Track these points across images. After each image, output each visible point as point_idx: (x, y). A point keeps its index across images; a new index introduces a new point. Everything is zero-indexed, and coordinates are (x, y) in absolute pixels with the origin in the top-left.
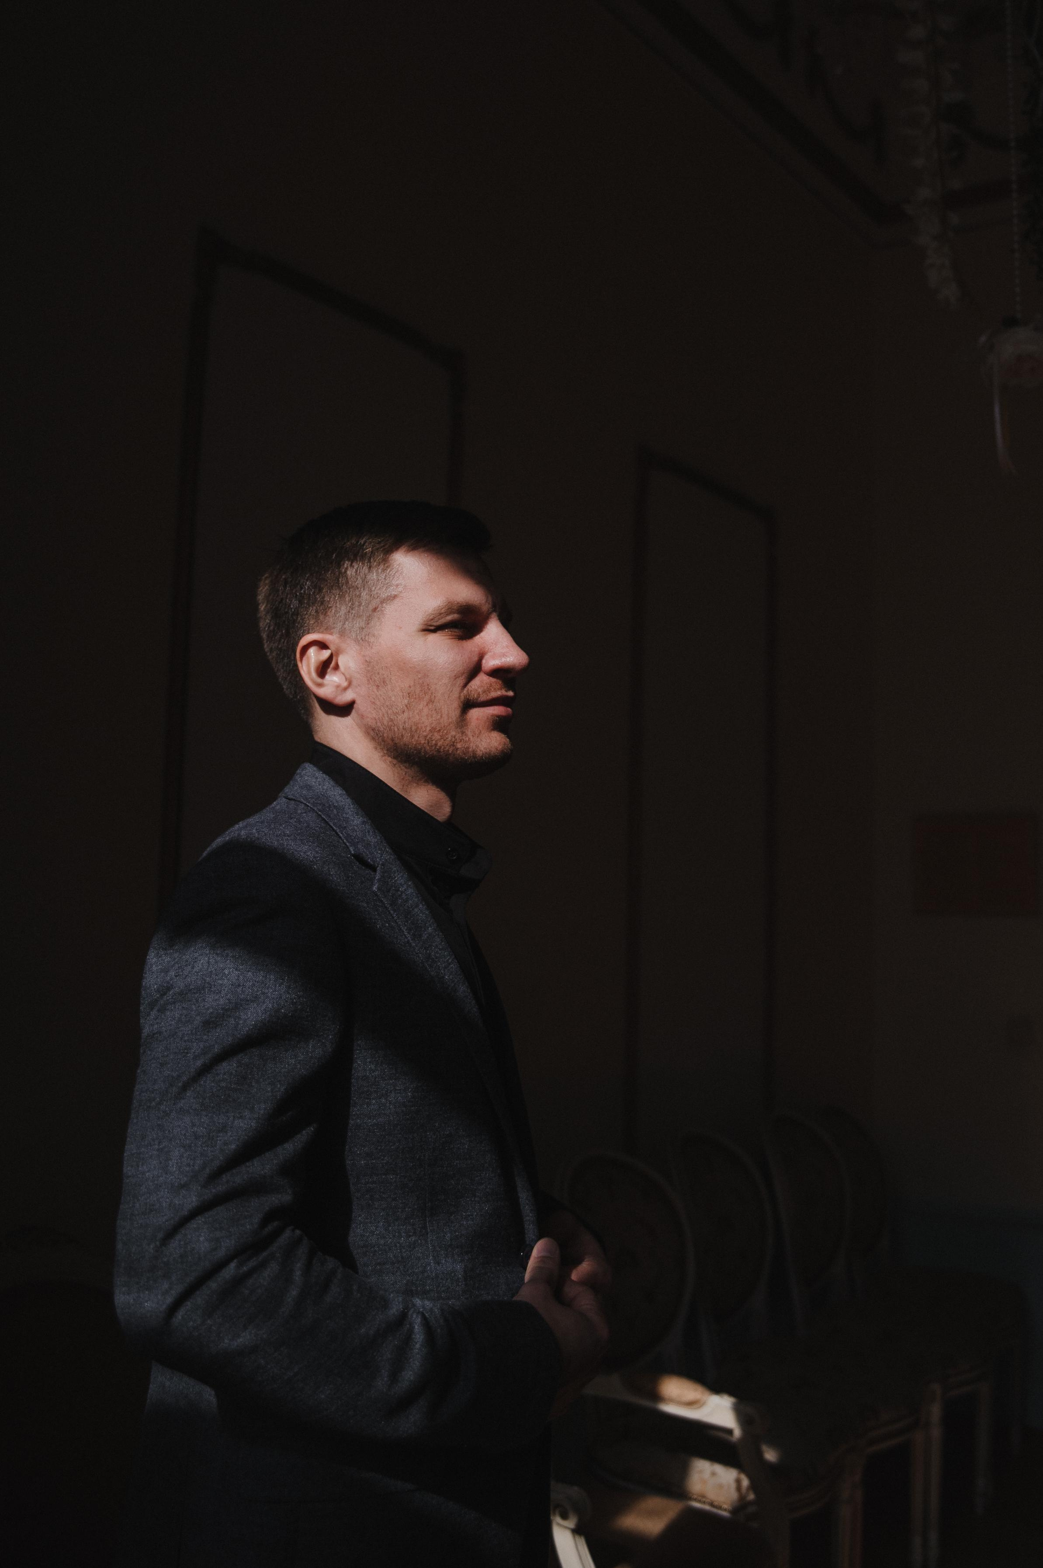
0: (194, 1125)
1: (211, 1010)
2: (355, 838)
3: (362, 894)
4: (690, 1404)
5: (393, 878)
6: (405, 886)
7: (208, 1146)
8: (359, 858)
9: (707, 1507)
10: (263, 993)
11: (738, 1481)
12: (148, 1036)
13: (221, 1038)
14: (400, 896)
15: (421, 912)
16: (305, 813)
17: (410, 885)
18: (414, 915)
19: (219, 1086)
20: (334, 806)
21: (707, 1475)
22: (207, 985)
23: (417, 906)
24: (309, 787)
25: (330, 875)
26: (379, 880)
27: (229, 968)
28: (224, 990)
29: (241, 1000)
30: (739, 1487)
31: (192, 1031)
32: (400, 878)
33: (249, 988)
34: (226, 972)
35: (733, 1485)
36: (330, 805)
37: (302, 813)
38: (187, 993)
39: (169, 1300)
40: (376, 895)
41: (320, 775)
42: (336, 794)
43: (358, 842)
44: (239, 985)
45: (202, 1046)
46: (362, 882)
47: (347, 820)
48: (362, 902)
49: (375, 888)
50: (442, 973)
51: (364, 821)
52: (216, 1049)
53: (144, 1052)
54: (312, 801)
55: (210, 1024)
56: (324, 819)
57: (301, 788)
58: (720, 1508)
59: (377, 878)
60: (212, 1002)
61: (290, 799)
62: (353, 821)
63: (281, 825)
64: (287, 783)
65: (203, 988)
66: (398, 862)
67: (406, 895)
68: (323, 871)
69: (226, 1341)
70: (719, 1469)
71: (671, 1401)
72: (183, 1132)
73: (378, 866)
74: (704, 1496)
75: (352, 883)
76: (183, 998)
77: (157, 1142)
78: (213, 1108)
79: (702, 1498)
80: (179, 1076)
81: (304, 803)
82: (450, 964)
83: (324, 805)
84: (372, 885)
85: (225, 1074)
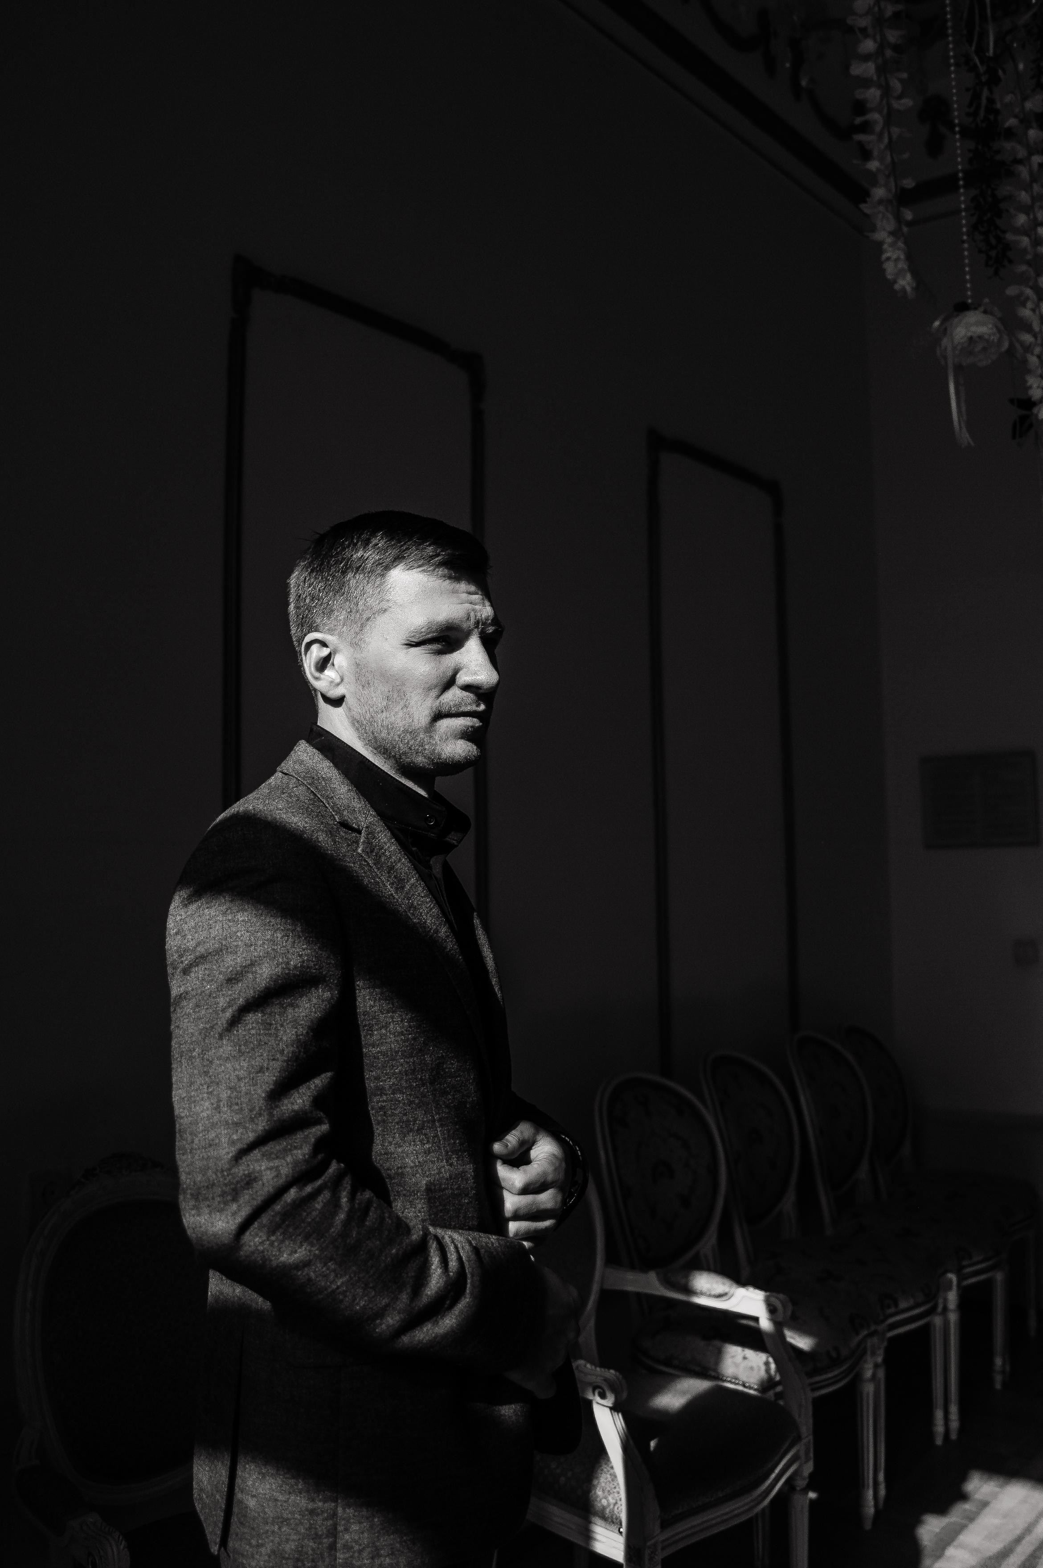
0: (235, 1070)
1: (231, 969)
2: (341, 807)
3: (349, 856)
4: (719, 1296)
5: (377, 838)
6: (388, 845)
7: (250, 1086)
8: (344, 825)
9: (740, 1388)
10: (274, 950)
11: (767, 1364)
12: (176, 996)
13: (243, 992)
14: (383, 853)
15: (403, 865)
16: (296, 787)
17: (393, 843)
18: (397, 869)
19: (250, 1034)
20: (323, 778)
21: (739, 1359)
22: (224, 947)
23: (400, 860)
24: (301, 762)
25: (319, 842)
26: (364, 842)
27: (241, 931)
28: (240, 950)
29: (255, 957)
30: (768, 1370)
31: (218, 988)
32: (384, 837)
33: (260, 946)
34: (239, 934)
35: (763, 1368)
36: (319, 778)
37: (293, 788)
38: (207, 956)
39: (239, 1220)
40: (362, 856)
41: (311, 750)
42: (325, 768)
43: (344, 810)
44: (251, 945)
45: (228, 1000)
46: (348, 845)
47: (333, 790)
48: (349, 862)
49: (360, 850)
50: (424, 919)
51: (349, 790)
52: (241, 1001)
53: (175, 1010)
54: (302, 776)
55: (232, 980)
56: (312, 792)
57: (295, 762)
58: (750, 1388)
59: (362, 841)
60: (231, 962)
61: (286, 774)
62: (340, 790)
63: (274, 801)
64: (285, 758)
65: (221, 950)
66: (381, 823)
67: (390, 852)
68: (312, 839)
69: (285, 1256)
70: (749, 1353)
71: (702, 1294)
72: (227, 1076)
73: (362, 829)
74: (736, 1379)
75: (339, 847)
76: (205, 960)
77: (205, 1087)
78: (249, 1052)
79: (735, 1379)
80: (212, 1027)
81: (296, 778)
82: (431, 909)
83: (313, 778)
84: (358, 847)
85: (253, 1023)
